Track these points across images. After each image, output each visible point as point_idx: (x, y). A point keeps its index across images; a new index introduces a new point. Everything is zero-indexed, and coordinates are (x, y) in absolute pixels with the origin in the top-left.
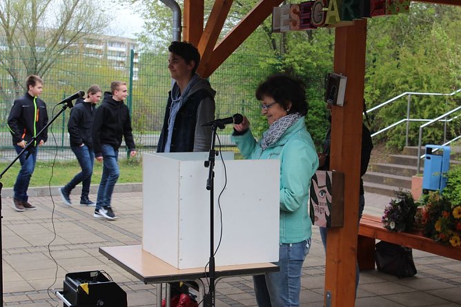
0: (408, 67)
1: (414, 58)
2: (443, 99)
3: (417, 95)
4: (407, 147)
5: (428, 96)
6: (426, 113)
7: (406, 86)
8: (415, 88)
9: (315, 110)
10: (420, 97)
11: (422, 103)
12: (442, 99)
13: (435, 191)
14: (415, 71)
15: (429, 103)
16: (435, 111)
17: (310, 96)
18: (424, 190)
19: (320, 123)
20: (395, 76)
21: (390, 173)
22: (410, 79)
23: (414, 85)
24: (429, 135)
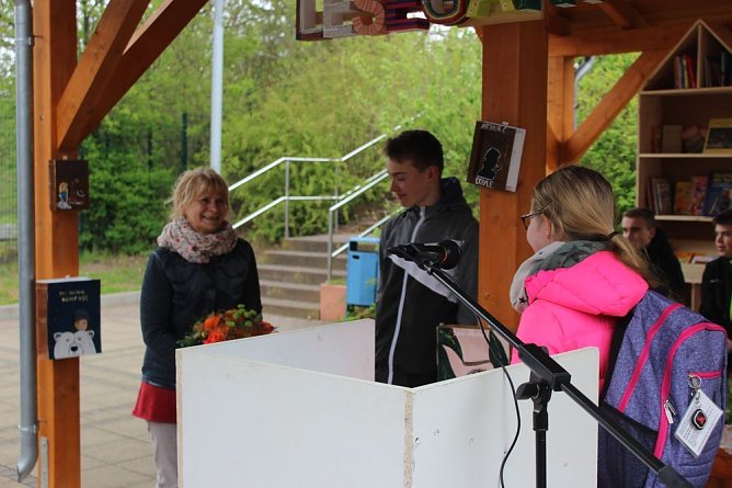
0: (278, 120)
1: (286, 107)
2: (332, 166)
3: (295, 162)
4: (287, 238)
5: (311, 163)
6: (311, 188)
7: (279, 149)
8: (292, 152)
9: (137, 188)
10: (300, 165)
11: (303, 173)
12: (329, 167)
13: (368, 307)
14: (289, 127)
15: (312, 173)
16: (321, 185)
17: (129, 167)
18: (348, 306)
19: (146, 205)
20: (261, 134)
21: (272, 279)
22: (283, 139)
23: (289, 147)
24: (313, 220)
